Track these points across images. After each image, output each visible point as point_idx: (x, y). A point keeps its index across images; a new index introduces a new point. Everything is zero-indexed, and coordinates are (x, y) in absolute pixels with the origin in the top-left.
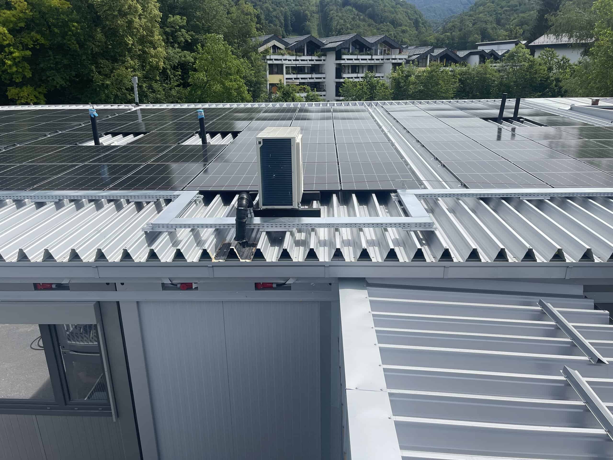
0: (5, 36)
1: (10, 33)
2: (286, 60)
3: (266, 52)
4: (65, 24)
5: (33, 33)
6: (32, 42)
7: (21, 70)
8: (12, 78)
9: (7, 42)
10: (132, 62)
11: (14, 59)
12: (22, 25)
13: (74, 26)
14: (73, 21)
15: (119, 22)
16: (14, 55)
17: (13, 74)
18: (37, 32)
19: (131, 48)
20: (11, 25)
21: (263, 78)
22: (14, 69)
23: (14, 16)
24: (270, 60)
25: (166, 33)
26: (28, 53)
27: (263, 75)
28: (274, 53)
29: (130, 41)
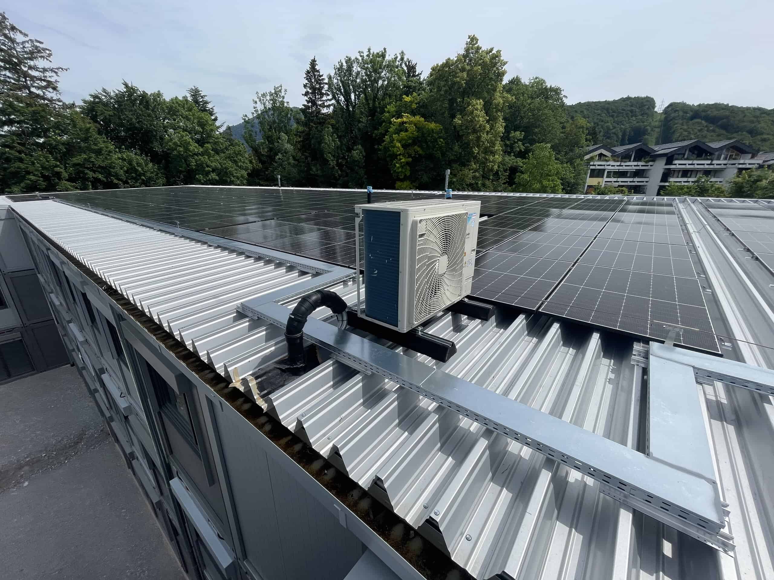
0: (399, 149)
1: (402, 147)
2: (609, 165)
3: (592, 159)
4: (436, 140)
5: (416, 147)
6: (414, 153)
7: (404, 171)
8: (398, 176)
9: (399, 153)
10: (474, 166)
11: (401, 163)
12: (410, 141)
13: (440, 141)
14: (440, 137)
15: (470, 137)
16: (401, 161)
17: (398, 173)
18: (419, 146)
19: (476, 156)
20: (404, 142)
21: (582, 180)
22: (400, 170)
23: (406, 136)
24: (594, 165)
25: (506, 145)
26: (410, 159)
27: (582, 177)
28: (600, 159)
29: (476, 150)
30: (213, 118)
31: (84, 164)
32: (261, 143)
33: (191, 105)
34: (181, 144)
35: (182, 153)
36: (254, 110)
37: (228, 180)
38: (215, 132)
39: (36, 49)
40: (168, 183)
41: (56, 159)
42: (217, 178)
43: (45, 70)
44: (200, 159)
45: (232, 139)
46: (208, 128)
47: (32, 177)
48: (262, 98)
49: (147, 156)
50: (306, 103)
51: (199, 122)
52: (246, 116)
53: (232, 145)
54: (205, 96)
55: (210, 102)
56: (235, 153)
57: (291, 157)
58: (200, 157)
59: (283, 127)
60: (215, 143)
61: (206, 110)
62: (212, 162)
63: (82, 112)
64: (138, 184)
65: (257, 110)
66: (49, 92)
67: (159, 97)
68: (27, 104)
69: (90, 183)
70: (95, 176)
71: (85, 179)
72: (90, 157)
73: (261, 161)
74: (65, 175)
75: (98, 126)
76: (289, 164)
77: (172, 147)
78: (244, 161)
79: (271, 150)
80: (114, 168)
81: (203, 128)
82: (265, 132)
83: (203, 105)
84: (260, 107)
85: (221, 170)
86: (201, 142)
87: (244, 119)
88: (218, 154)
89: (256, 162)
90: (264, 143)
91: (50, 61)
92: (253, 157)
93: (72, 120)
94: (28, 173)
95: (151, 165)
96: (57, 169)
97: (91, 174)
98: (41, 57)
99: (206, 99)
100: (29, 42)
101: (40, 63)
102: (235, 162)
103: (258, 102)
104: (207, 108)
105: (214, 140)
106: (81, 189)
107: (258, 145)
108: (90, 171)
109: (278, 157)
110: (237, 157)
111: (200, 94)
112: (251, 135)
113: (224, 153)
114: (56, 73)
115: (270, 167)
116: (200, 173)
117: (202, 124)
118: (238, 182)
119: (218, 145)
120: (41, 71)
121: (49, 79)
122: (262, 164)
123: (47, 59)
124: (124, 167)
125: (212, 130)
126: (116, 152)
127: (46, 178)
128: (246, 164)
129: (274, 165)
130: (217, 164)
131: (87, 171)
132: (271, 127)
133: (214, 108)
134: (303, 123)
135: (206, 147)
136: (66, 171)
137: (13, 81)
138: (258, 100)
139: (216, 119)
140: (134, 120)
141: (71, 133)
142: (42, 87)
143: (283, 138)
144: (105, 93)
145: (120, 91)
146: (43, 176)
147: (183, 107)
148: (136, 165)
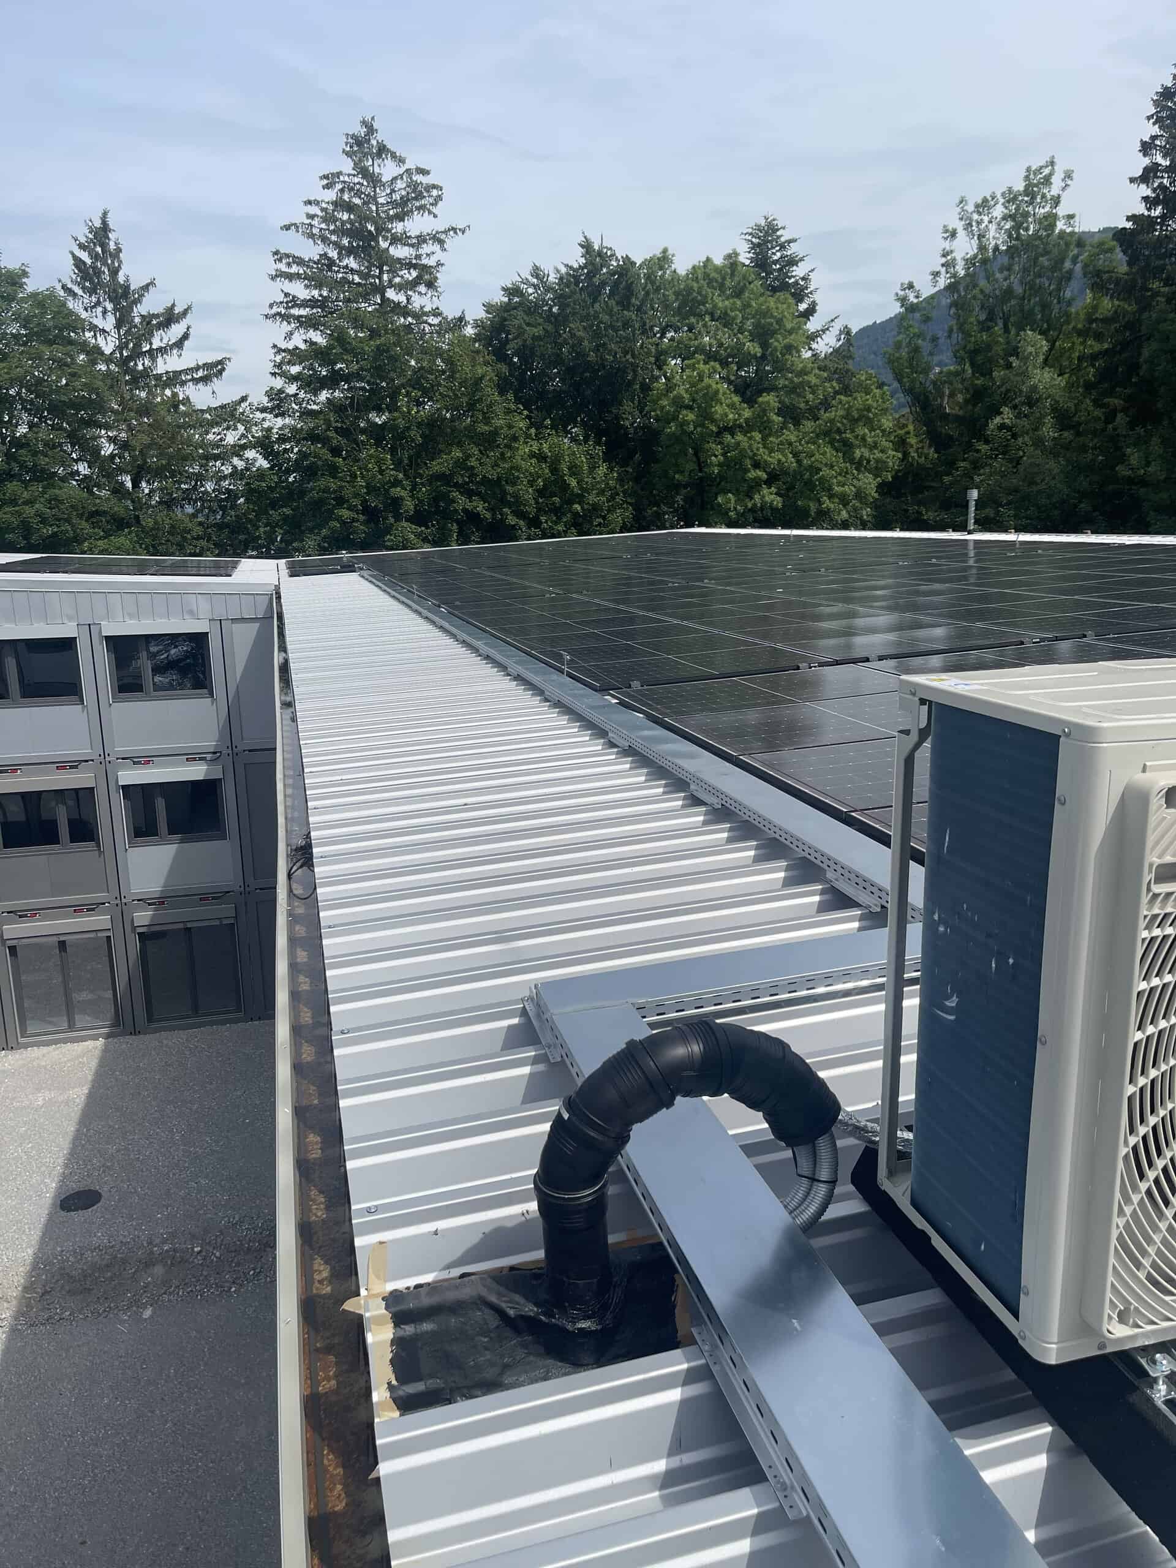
30: (803, 307)
31: (452, 475)
32: (950, 373)
33: (744, 277)
34: (694, 400)
35: (692, 427)
36: (944, 260)
37: (813, 507)
38: (799, 351)
39: (414, 191)
40: (639, 523)
41: (398, 464)
42: (778, 502)
43: (421, 240)
44: (738, 444)
45: (847, 371)
46: (777, 343)
47: (345, 513)
48: (975, 217)
49: (598, 443)
50: (1141, 209)
51: (757, 326)
52: (911, 286)
53: (846, 390)
54: (790, 242)
55: (802, 260)
56: (848, 415)
57: (1048, 419)
58: (740, 437)
59: (1037, 309)
60: (794, 390)
61: (784, 286)
62: (771, 451)
63: (478, 338)
64: (561, 527)
65: (954, 259)
66: (420, 293)
67: (661, 268)
68: (372, 330)
69: (455, 527)
70: (469, 506)
71: (447, 515)
72: (468, 457)
73: (939, 441)
74: (409, 505)
75: (504, 369)
76: (1038, 442)
77: (668, 412)
78: (876, 443)
79: (977, 395)
80: (514, 484)
81: (764, 345)
82: (967, 334)
83: (781, 270)
84: (965, 247)
85: (797, 475)
86: (748, 391)
87: (903, 300)
88: (797, 423)
89: (921, 441)
90: (957, 374)
91: (435, 216)
92: (911, 428)
93: (449, 362)
94: (341, 501)
95: (602, 469)
96: (397, 491)
97: (461, 502)
98: (419, 208)
99: (793, 249)
100: (404, 177)
101: (416, 224)
102: (845, 448)
103: (961, 234)
104: (790, 278)
105: (792, 381)
106: (435, 544)
107: (934, 383)
108: (461, 493)
109: (998, 420)
110: (853, 431)
111: (779, 237)
112: (917, 350)
113: (816, 418)
114: (441, 242)
115: (964, 460)
116: (728, 486)
117: (762, 335)
118: (844, 514)
119: (799, 395)
120: (412, 246)
121: (425, 261)
122: (936, 451)
123: (430, 212)
124: (539, 477)
125: (789, 348)
126: (528, 436)
127: (371, 515)
128: (882, 451)
129: (978, 451)
130: (785, 456)
131: (455, 494)
132: (991, 317)
133: (812, 276)
134: (1117, 283)
135: (763, 403)
136: (412, 497)
137: (357, 279)
138: (959, 226)
139: (811, 311)
140: (586, 343)
141: (440, 394)
142: (408, 282)
143: (1030, 349)
144: (537, 277)
145: (571, 268)
146: (367, 510)
147: (722, 287)
148: (566, 472)
